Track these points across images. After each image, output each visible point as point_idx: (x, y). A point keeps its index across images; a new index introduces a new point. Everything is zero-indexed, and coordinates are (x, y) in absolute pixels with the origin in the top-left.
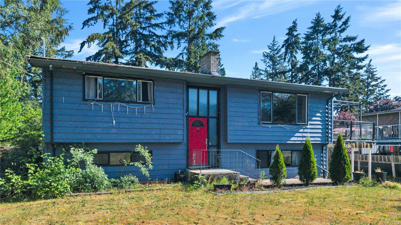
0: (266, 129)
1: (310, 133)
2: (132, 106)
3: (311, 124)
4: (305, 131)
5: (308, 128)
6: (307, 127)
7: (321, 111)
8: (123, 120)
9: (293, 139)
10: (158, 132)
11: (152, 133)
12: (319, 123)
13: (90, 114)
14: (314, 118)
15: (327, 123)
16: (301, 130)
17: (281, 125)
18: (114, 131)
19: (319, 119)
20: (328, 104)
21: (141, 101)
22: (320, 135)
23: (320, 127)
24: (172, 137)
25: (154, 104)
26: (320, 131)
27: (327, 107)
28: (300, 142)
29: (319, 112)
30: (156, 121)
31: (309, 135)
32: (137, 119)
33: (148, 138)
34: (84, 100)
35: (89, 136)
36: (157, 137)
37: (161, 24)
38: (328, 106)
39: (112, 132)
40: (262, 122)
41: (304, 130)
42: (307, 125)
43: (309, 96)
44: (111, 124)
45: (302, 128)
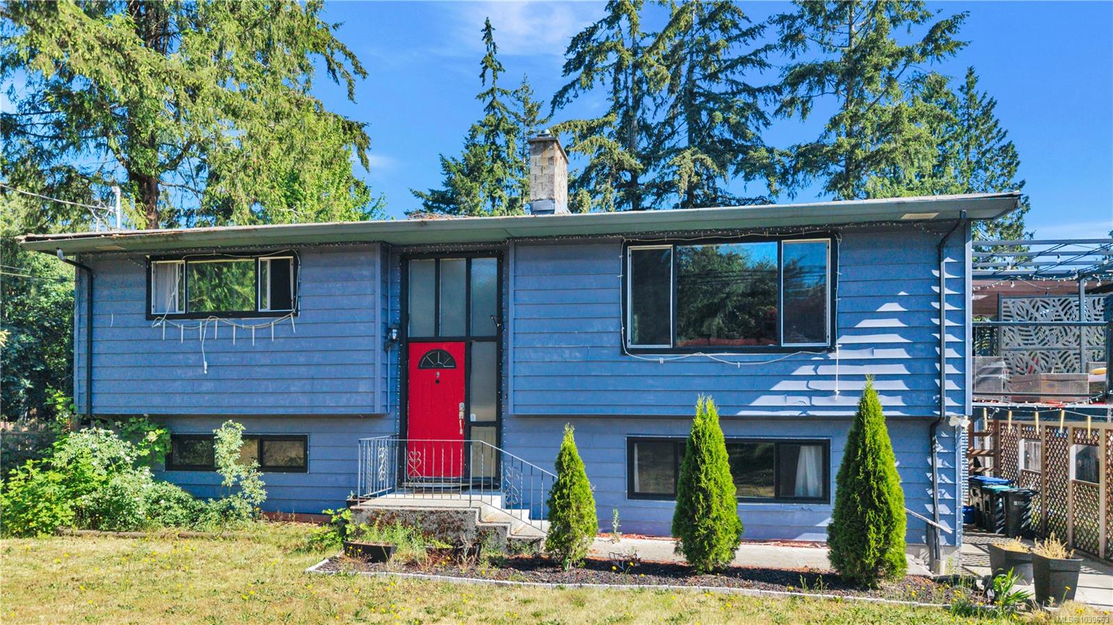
0: (646, 370)
1: (844, 377)
2: (244, 323)
3: (846, 347)
4: (823, 370)
5: (833, 362)
6: (831, 356)
7: (902, 293)
8: (225, 359)
9: (763, 401)
10: (308, 388)
11: (293, 389)
12: (896, 338)
13: (160, 348)
14: (866, 324)
15: (938, 336)
16: (807, 370)
17: (708, 355)
18: (207, 386)
19: (895, 323)
20: (940, 260)
21: (268, 309)
22: (900, 385)
23: (901, 354)
24: (344, 400)
25: (296, 315)
26: (901, 369)
27: (936, 273)
28: (796, 413)
29: (894, 298)
30: (302, 359)
31: (837, 386)
32: (257, 355)
33: (282, 403)
34: (150, 317)
35: (157, 400)
36: (304, 400)
37: (755, 54)
38: (940, 269)
39: (204, 389)
40: (630, 346)
41: (815, 370)
42: (831, 349)
43: (839, 240)
44: (200, 370)
45: (808, 362)
